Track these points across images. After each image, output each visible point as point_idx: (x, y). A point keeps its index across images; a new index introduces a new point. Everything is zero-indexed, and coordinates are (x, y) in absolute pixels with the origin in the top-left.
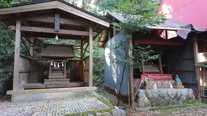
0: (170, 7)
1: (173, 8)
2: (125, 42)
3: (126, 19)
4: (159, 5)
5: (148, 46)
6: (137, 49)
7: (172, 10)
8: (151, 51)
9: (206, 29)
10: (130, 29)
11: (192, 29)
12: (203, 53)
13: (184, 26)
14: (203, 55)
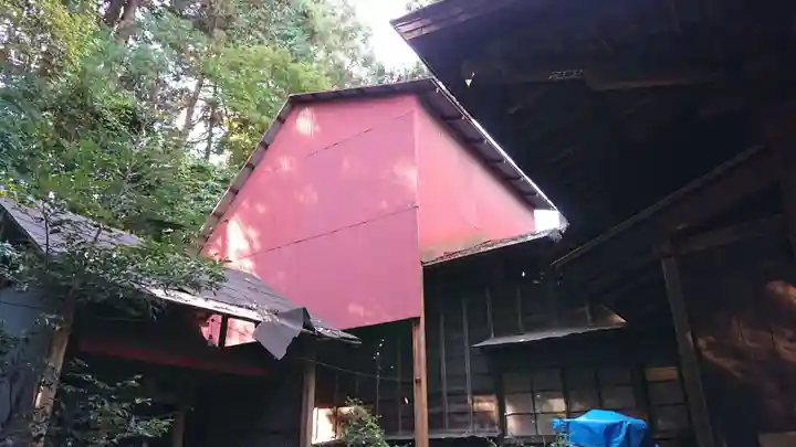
0: (253, 234)
1: (260, 239)
2: (26, 340)
3: (55, 238)
4: (218, 216)
5: (131, 377)
6: (78, 383)
7: (257, 246)
8: (138, 401)
9: (344, 331)
10: (69, 287)
11: (308, 326)
12: (328, 410)
13: (286, 310)
14: (329, 416)
